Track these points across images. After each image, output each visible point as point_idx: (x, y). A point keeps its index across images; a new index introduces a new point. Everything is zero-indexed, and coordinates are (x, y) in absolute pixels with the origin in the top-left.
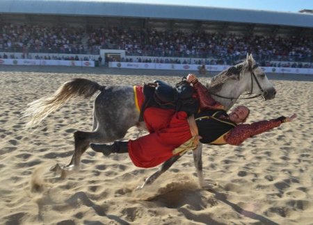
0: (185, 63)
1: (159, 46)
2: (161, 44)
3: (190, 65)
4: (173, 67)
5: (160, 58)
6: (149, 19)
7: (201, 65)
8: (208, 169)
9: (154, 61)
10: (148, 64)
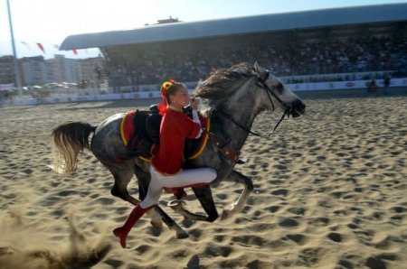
0: (347, 79)
1: (313, 62)
2: (315, 59)
3: (354, 82)
4: (332, 86)
5: (314, 76)
6: (297, 30)
7: (370, 81)
8: (370, 219)
9: (306, 81)
10: (299, 84)
